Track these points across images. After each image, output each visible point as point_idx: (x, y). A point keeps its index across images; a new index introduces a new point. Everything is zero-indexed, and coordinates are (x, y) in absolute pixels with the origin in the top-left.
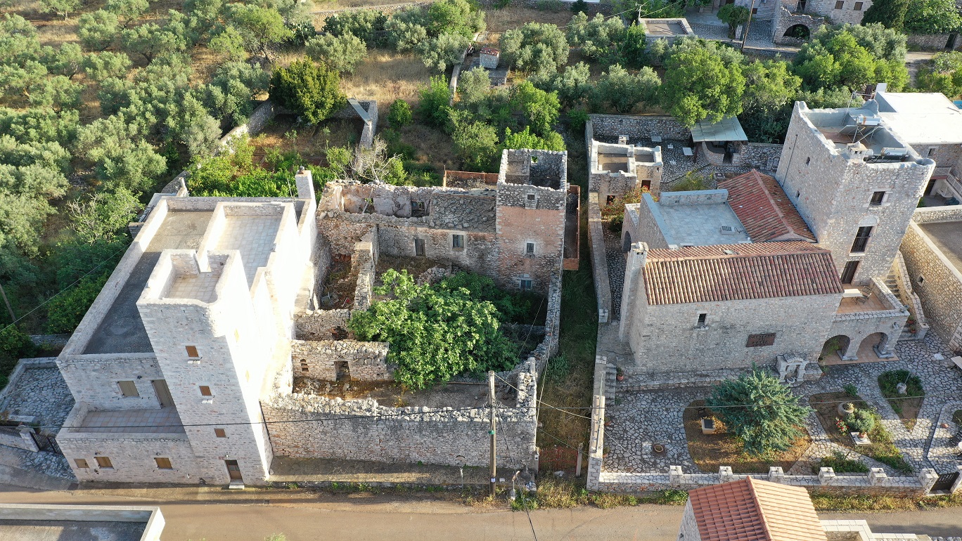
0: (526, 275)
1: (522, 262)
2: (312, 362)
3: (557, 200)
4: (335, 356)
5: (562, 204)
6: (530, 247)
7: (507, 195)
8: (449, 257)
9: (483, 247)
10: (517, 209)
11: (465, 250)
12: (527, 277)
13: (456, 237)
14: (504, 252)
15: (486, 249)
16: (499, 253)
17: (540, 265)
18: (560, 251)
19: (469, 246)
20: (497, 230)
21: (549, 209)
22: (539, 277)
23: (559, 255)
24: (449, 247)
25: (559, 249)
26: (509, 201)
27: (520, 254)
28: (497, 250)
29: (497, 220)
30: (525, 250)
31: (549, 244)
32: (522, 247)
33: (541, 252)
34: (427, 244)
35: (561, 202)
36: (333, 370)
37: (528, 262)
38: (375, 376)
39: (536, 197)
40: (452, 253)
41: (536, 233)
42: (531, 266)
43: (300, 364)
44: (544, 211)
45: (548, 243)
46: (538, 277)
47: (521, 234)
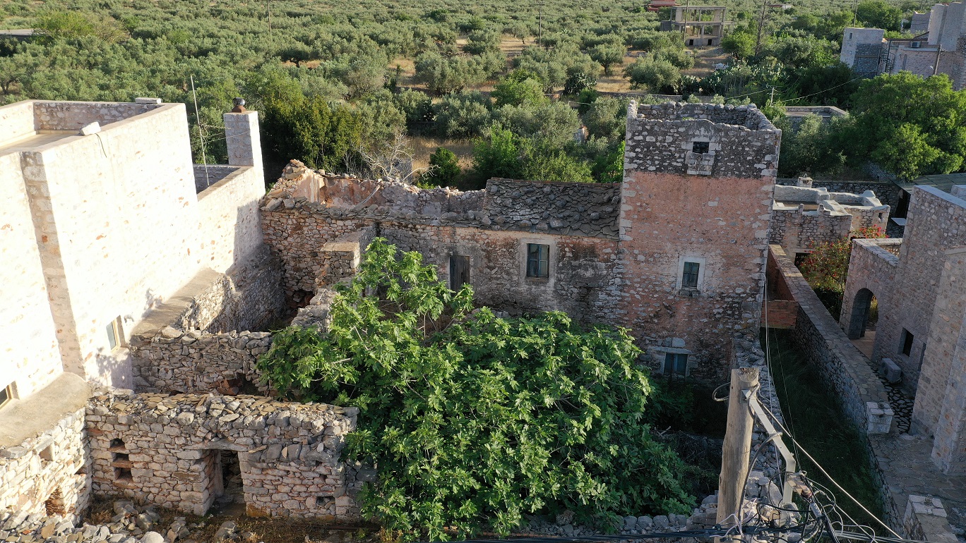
0: (678, 342)
1: (670, 310)
2: (141, 450)
3: (760, 154)
4: (201, 432)
5: (769, 164)
6: (691, 272)
7: (648, 145)
8: (518, 297)
9: (589, 274)
10: (670, 179)
11: (552, 281)
12: (679, 344)
13: (534, 252)
14: (632, 287)
15: (596, 277)
16: (622, 287)
17: (710, 315)
18: (757, 281)
19: (560, 270)
20: (622, 231)
21: (739, 176)
22: (707, 346)
23: (755, 291)
24: (519, 275)
25: (756, 276)
26: (653, 160)
27: (668, 289)
28: (618, 281)
29: (624, 208)
30: (680, 279)
31: (734, 265)
32: (672, 271)
33: (715, 283)
34: (475, 266)
35: (768, 158)
36: (196, 478)
37: (683, 309)
38: (311, 502)
39: (713, 147)
40: (523, 288)
41: (707, 238)
42: (690, 317)
43: (109, 455)
44: (727, 182)
45: (731, 261)
46: (703, 345)
47: (675, 240)
